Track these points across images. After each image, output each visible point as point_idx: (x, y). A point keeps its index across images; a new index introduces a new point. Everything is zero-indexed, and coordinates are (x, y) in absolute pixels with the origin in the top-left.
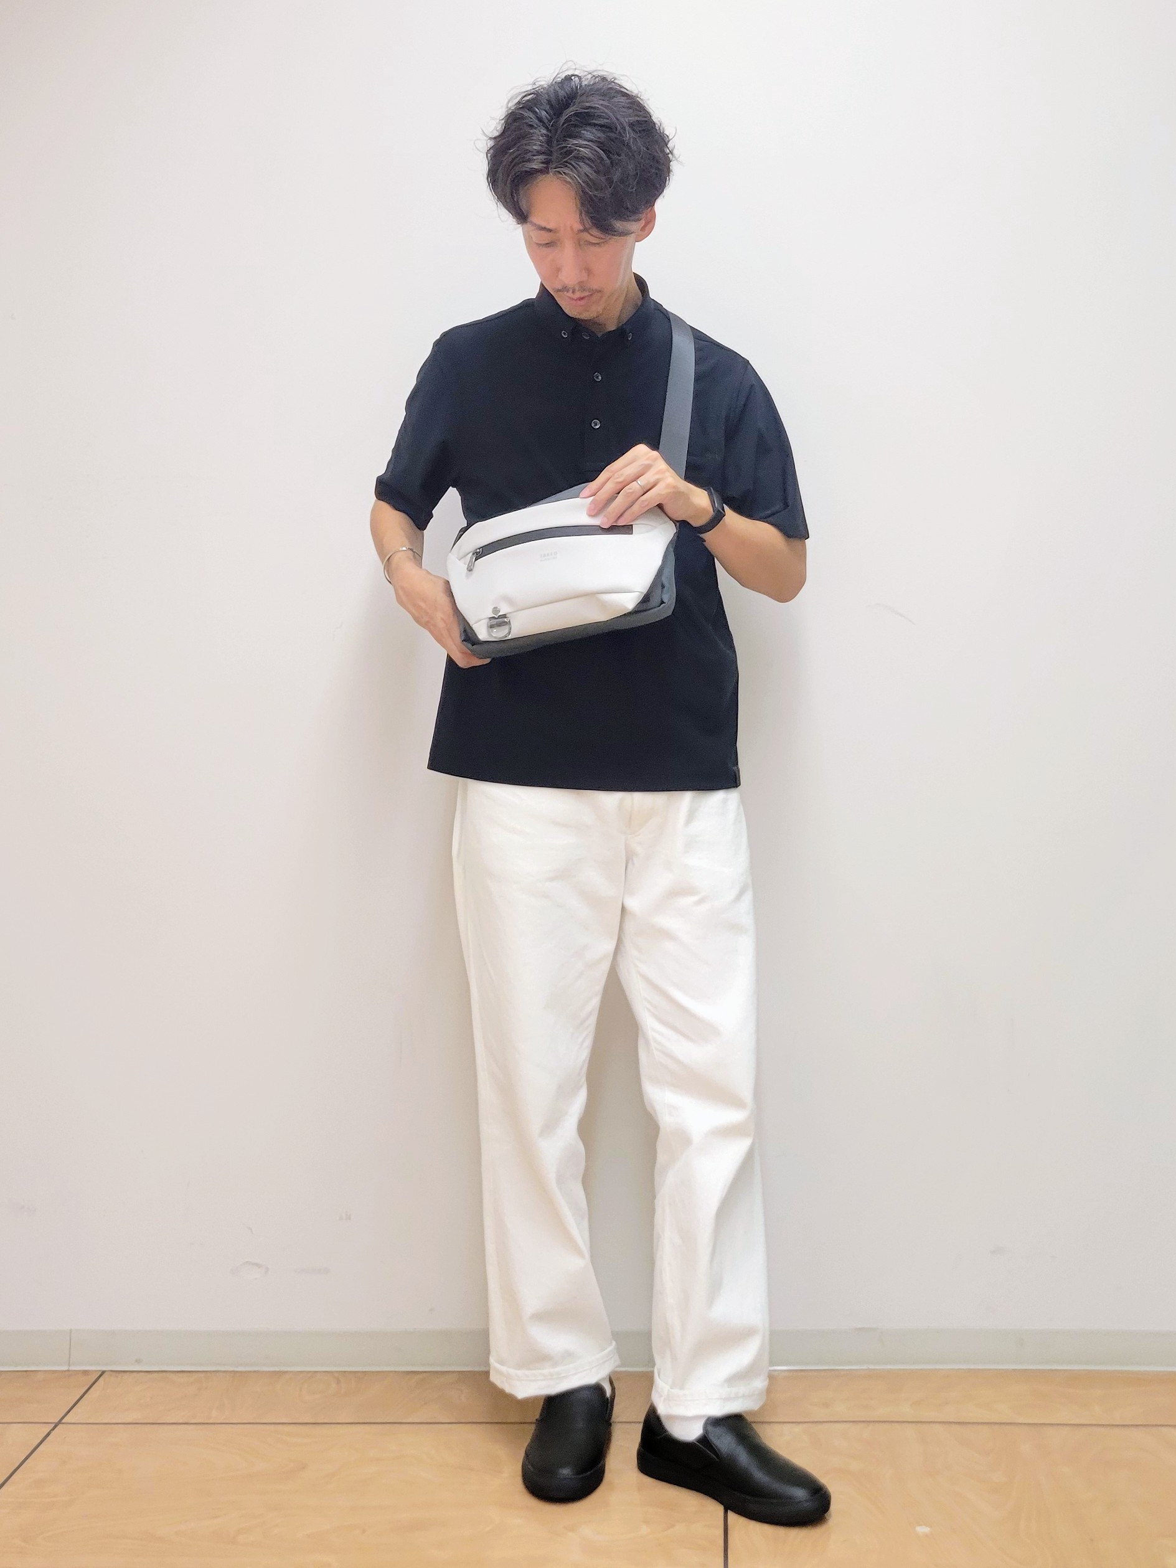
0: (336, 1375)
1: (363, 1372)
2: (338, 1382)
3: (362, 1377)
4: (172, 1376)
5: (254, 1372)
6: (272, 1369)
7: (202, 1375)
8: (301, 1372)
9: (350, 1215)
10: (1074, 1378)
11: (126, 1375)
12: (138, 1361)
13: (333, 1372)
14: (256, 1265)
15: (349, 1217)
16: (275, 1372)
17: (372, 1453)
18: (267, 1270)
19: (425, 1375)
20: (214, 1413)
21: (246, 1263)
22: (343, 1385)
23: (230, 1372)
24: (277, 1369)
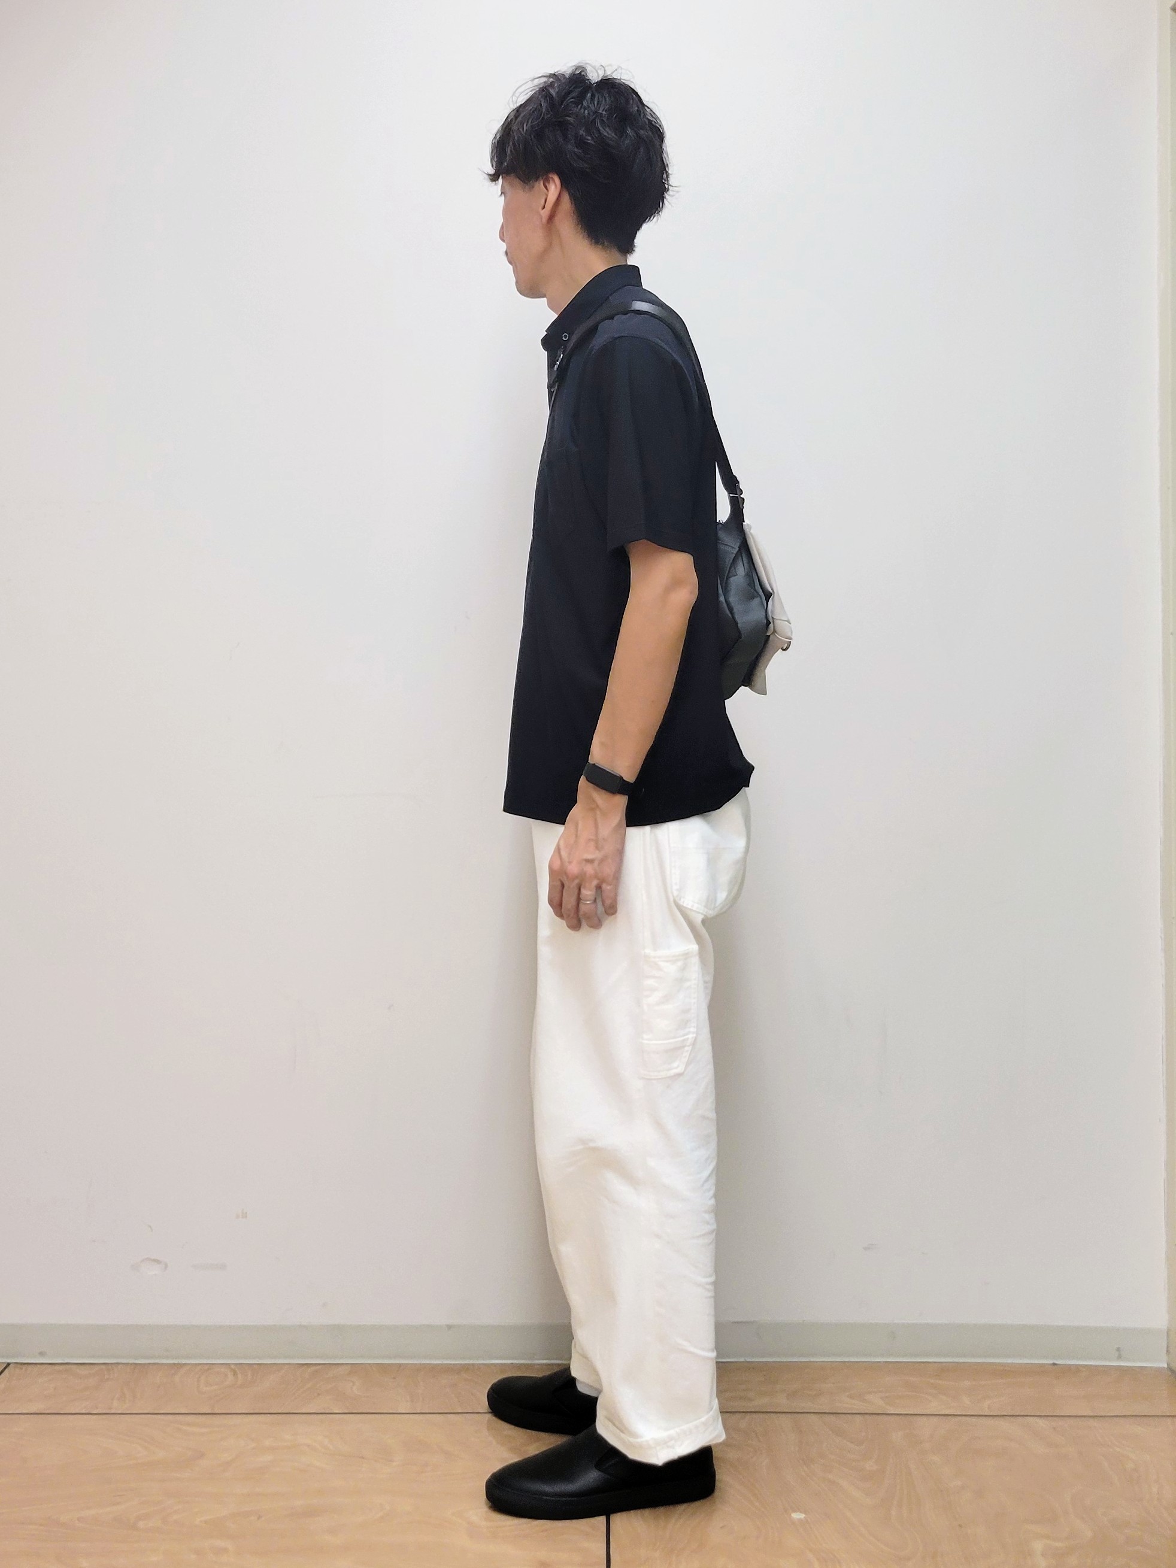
0: (232, 1367)
1: (258, 1364)
2: (235, 1374)
3: (257, 1369)
4: (77, 1369)
5: (155, 1364)
6: (171, 1361)
7: (104, 1367)
8: (199, 1364)
9: (246, 1213)
10: (943, 1370)
11: (29, 1368)
12: (41, 1354)
13: (229, 1364)
14: (155, 1261)
15: (245, 1215)
16: (174, 1364)
17: (267, 1443)
18: (166, 1266)
19: (318, 1367)
20: (115, 1403)
21: (148, 1259)
22: (240, 1376)
23: (131, 1364)
24: (176, 1362)
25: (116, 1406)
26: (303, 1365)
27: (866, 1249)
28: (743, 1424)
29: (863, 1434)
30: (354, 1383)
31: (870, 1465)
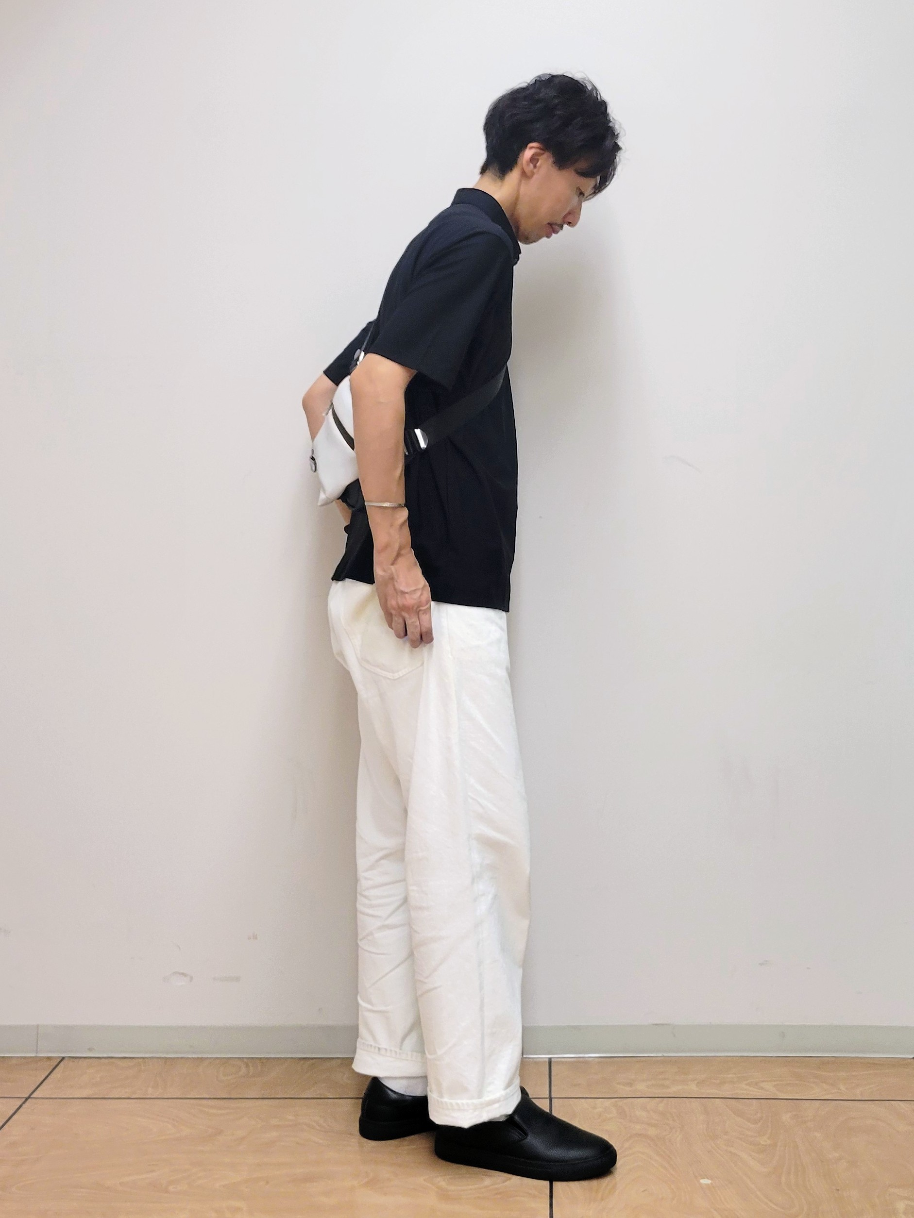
0: (245, 1060)
1: (266, 1058)
2: (247, 1066)
3: (265, 1061)
4: (119, 1062)
5: (182, 1058)
6: (195, 1056)
7: (140, 1060)
8: (217, 1058)
9: (256, 935)
10: (825, 1063)
11: (81, 1061)
12: (90, 1050)
13: (243, 1058)
14: (183, 974)
15: (255, 937)
16: (198, 1058)
17: (274, 1122)
18: (191, 978)
19: (314, 1060)
20: (150, 1090)
21: (175, 973)
22: (251, 1068)
23: (163, 1058)
24: (200, 1056)
25: (151, 1092)
26: (304, 1058)
27: (761, 964)
28: (661, 1107)
29: (759, 1115)
30: (344, 1074)
31: (764, 1140)
